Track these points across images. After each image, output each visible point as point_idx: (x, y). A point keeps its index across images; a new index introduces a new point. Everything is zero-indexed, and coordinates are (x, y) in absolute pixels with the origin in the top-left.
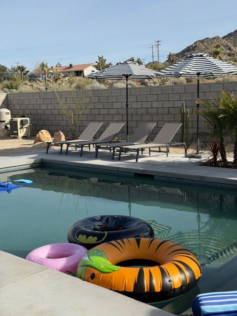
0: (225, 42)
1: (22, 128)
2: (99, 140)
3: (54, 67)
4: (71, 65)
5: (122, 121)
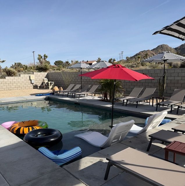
0: (152, 52)
1: (50, 85)
2: (72, 91)
3: (81, 62)
4: (87, 61)
5: (80, 84)
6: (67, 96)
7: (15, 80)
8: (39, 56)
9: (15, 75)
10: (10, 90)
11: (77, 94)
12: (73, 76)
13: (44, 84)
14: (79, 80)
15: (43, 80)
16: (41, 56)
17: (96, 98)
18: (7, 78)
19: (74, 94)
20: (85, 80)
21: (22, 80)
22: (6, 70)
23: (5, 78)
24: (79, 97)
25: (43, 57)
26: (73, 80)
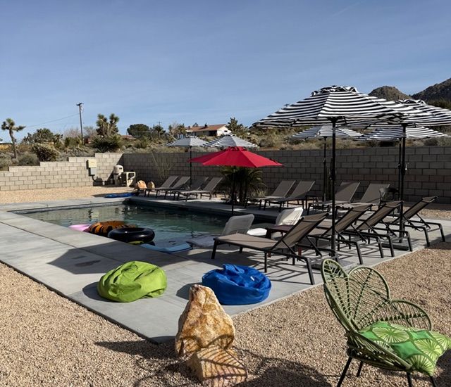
1: (129, 179)
2: (173, 188)
3: (191, 127)
4: (206, 125)
5: (188, 176)
6: (165, 197)
7: (59, 169)
8: (101, 117)
9: (55, 158)
10: (48, 188)
11: (183, 193)
12: (175, 161)
13: (116, 178)
14: (187, 169)
15: (115, 168)
16: (105, 117)
17: (218, 199)
18: (43, 164)
19: (176, 195)
20: (198, 169)
21: (72, 169)
22: (37, 148)
23: (39, 164)
24: (186, 200)
25: (109, 121)
26: (175, 169)
